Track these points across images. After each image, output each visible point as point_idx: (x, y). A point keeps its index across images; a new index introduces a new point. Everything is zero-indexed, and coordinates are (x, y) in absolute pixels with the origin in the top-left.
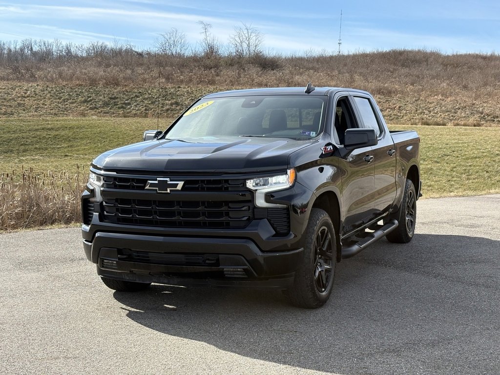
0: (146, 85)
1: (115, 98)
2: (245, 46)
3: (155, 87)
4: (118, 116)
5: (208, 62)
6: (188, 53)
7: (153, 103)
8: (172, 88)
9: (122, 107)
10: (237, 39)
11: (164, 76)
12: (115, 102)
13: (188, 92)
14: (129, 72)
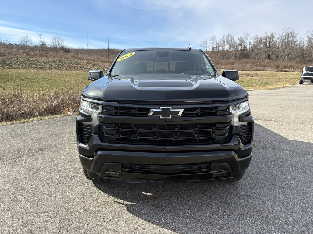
0: (18, 56)
1: (4, 61)
2: (57, 43)
3: (22, 57)
4: (7, 68)
5: (43, 49)
6: (33, 45)
7: (21, 63)
8: (29, 58)
9: (8, 65)
10: (54, 40)
11: (25, 53)
12: (5, 63)
13: (36, 60)
14: (10, 51)
